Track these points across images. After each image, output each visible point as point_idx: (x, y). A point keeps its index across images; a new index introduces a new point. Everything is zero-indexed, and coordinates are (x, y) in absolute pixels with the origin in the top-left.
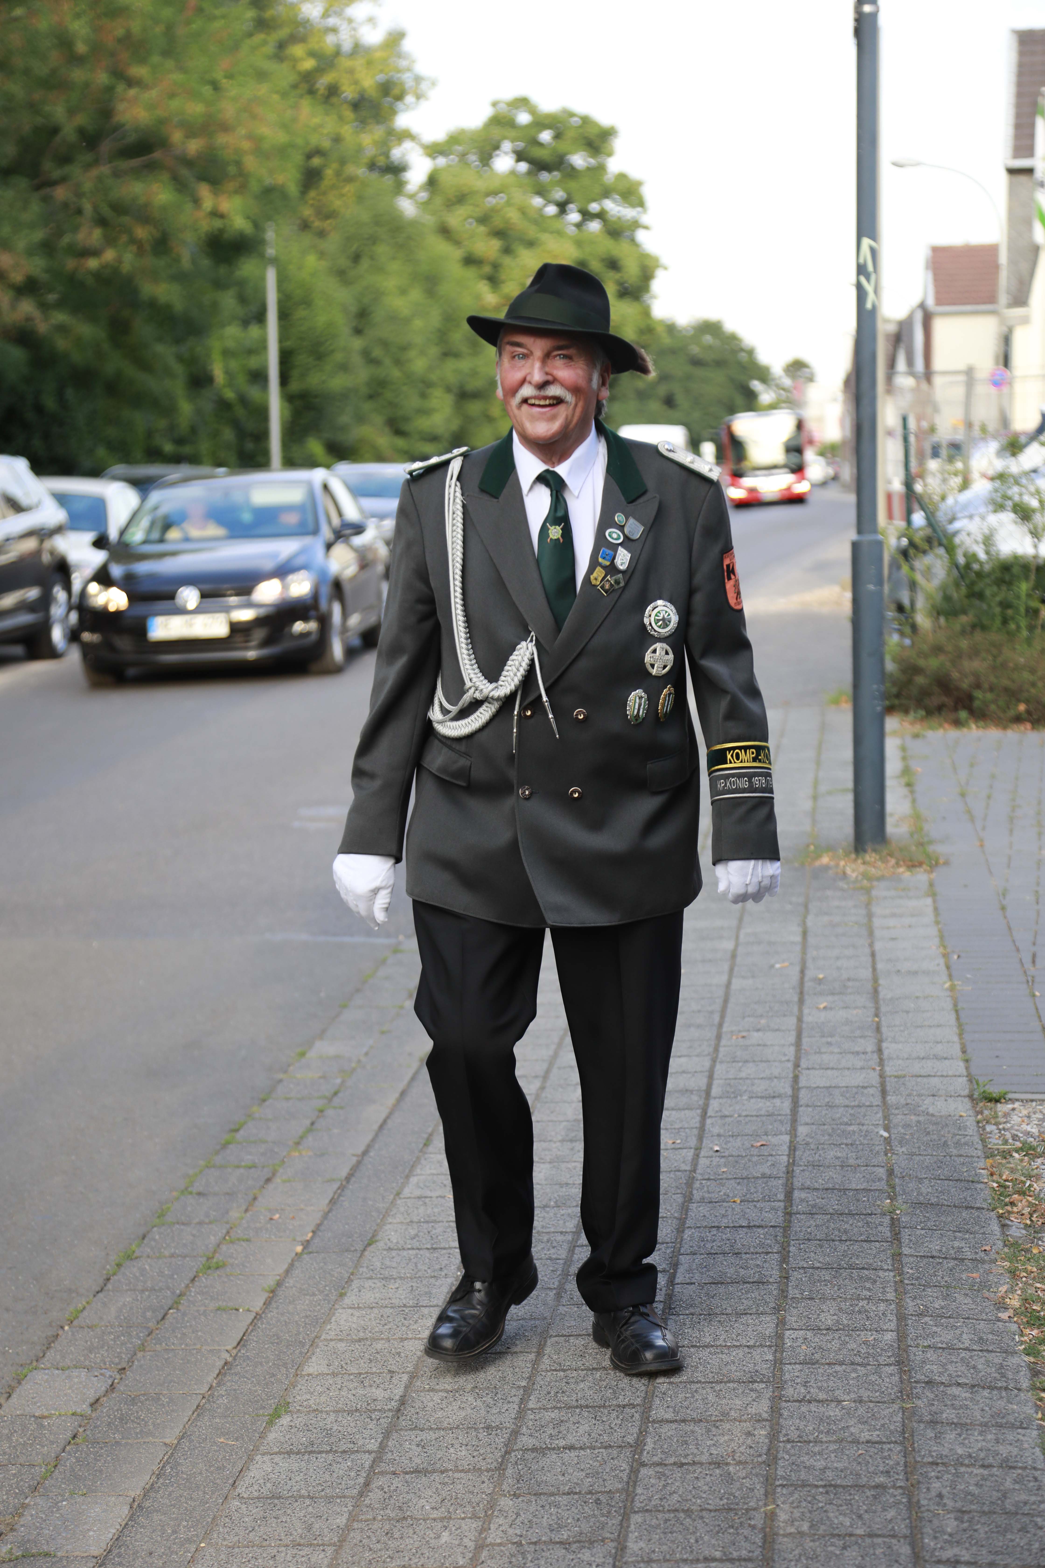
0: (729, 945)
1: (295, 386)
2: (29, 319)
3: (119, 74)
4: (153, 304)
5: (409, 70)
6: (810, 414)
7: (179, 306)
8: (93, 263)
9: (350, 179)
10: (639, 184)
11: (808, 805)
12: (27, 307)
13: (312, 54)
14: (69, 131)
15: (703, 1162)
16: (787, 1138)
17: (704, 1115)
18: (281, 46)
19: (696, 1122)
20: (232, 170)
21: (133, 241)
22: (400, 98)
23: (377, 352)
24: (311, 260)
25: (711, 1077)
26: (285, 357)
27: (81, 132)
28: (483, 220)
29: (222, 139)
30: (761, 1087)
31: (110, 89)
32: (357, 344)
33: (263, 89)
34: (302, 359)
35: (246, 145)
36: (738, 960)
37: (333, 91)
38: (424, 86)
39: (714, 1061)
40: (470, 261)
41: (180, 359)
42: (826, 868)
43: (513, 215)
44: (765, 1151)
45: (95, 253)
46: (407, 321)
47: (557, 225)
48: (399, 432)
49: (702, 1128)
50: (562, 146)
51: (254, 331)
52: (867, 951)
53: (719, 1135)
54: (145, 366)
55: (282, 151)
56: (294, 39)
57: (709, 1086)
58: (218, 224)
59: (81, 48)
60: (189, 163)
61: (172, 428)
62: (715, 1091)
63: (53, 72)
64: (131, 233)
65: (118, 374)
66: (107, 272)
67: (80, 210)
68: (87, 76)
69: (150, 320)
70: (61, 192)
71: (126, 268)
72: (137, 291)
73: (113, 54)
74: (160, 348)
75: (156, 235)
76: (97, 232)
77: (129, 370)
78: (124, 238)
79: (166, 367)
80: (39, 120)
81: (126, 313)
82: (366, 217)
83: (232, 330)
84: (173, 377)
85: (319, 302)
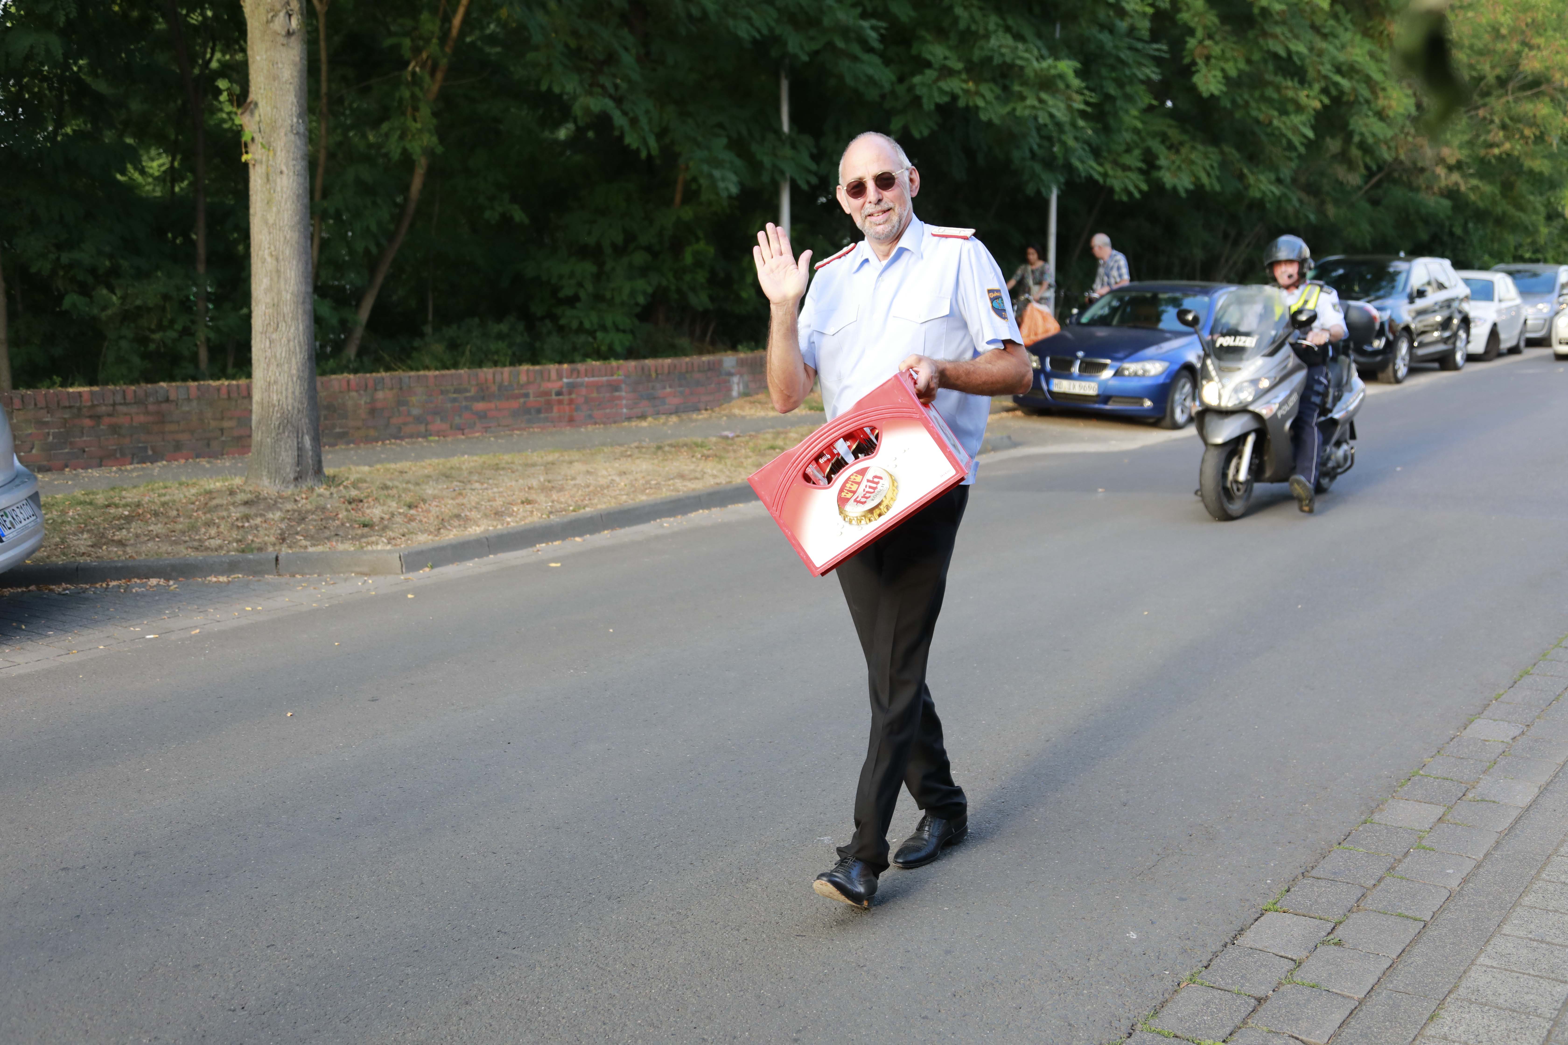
2: (1456, 184)
3: (1525, 44)
4: (1531, 172)
7: (1547, 173)
8: (1496, 151)
12: (1456, 177)
14: (1491, 78)
21: (1523, 136)
27: (1498, 78)
31: (1519, 53)
41: (1542, 204)
45: (1498, 145)
54: (1520, 208)
59: (1504, 31)
60: (1563, 91)
61: (1533, 243)
63: (1486, 46)
64: (1522, 133)
65: (1504, 213)
66: (1504, 156)
67: (1492, 121)
68: (1506, 46)
69: (1528, 181)
70: (1481, 113)
71: (1516, 153)
72: (1521, 166)
73: (1523, 32)
74: (1531, 198)
75: (1538, 133)
76: (1501, 134)
77: (1511, 210)
78: (1517, 136)
79: (1535, 208)
80: (1474, 74)
81: (1513, 178)
84: (1537, 214)
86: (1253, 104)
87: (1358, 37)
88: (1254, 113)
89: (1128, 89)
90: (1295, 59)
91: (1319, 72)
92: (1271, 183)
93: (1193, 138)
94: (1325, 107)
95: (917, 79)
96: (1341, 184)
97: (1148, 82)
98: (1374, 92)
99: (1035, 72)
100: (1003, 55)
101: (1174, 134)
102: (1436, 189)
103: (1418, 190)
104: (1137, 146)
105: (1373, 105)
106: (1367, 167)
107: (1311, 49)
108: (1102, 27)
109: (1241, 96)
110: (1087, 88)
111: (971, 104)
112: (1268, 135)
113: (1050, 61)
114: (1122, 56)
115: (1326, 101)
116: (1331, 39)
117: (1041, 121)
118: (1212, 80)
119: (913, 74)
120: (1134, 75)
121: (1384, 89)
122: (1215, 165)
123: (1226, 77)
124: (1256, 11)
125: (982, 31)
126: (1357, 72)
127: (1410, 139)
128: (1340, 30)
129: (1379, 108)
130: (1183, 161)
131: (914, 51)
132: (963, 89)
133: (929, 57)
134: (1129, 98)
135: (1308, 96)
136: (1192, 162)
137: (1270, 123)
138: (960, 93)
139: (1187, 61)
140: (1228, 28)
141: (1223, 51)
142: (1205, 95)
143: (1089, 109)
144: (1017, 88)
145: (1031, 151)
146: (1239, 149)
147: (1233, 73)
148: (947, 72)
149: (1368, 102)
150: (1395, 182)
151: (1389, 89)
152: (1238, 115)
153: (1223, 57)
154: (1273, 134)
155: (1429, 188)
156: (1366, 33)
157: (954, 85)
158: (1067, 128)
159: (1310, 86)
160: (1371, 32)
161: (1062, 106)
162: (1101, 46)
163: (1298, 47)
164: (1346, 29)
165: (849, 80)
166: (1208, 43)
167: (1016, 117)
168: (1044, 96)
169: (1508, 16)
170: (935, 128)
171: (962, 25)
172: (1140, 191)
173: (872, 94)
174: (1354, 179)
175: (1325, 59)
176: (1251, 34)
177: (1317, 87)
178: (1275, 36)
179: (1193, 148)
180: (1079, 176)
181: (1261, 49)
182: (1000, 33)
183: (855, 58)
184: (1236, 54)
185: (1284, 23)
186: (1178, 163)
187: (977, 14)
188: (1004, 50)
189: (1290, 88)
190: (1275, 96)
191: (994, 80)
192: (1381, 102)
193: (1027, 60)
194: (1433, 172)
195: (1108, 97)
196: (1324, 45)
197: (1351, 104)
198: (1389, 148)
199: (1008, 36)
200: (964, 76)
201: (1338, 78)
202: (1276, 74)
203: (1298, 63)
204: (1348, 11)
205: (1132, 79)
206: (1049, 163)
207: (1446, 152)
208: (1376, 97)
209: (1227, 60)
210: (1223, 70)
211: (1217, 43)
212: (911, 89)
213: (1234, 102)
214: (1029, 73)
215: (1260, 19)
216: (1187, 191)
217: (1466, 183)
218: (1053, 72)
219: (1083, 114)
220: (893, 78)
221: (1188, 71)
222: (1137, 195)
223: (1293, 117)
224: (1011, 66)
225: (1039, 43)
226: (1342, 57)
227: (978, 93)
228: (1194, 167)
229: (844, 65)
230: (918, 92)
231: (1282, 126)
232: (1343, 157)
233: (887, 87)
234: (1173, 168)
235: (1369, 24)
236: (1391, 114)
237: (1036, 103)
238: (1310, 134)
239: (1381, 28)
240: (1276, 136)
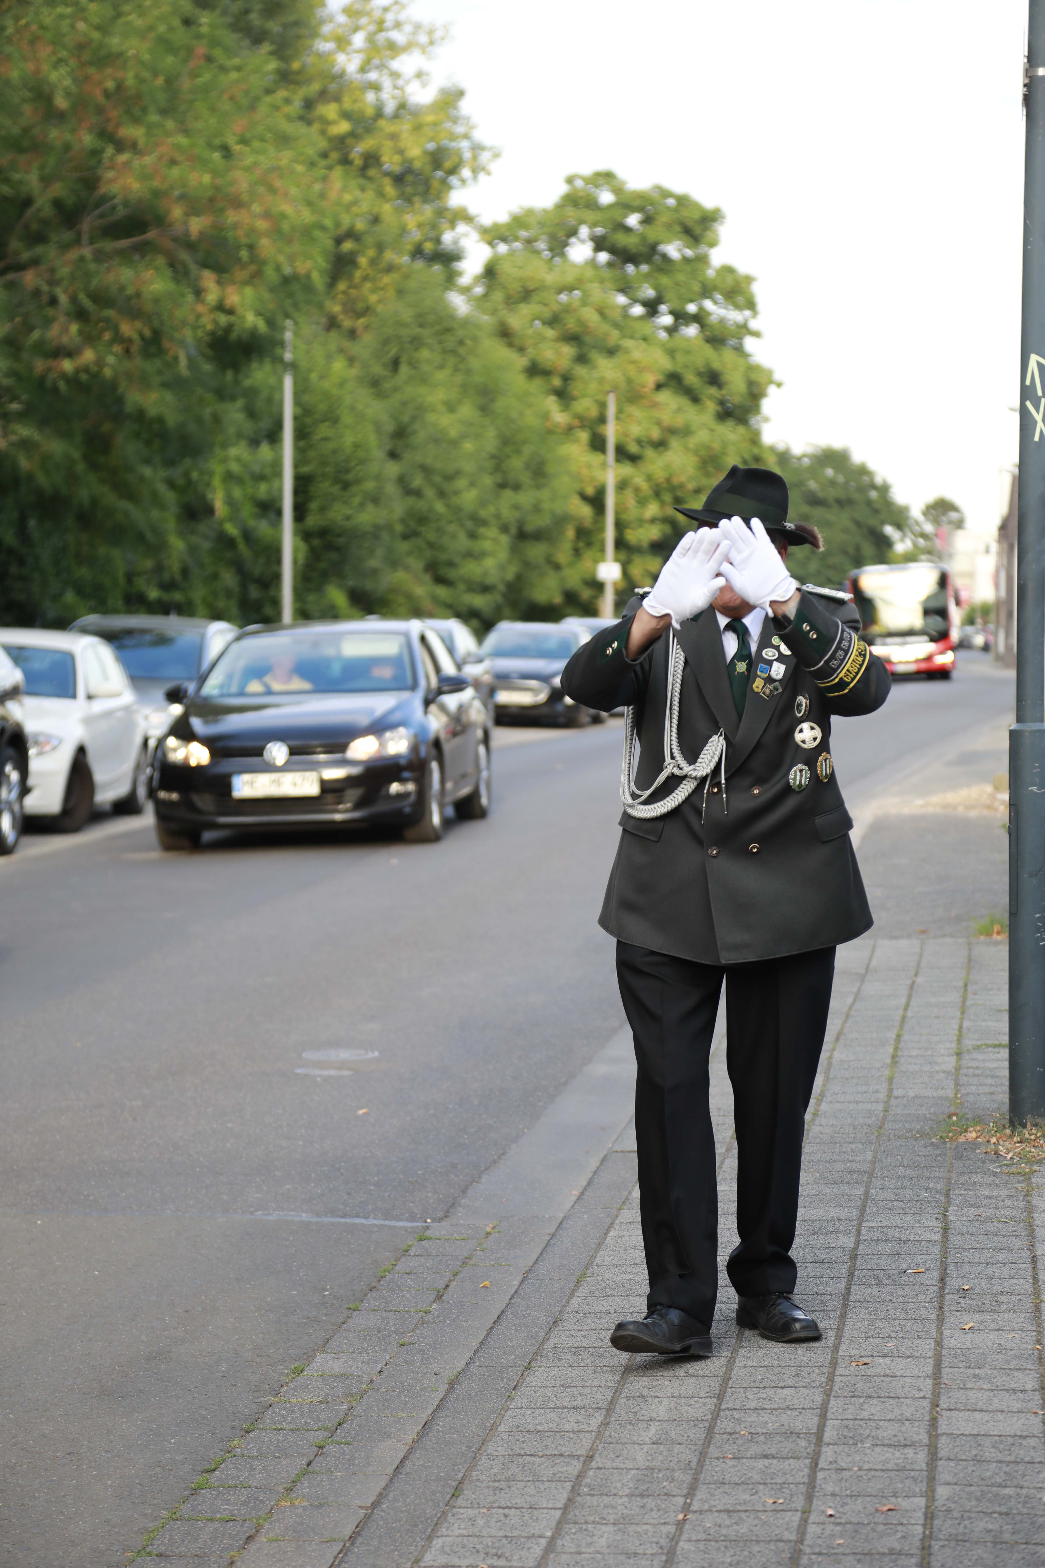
0: (849, 1242)
1: (312, 521)
3: (107, 135)
4: (140, 415)
5: (467, 136)
6: (956, 567)
7: (172, 419)
8: (67, 365)
9: (390, 268)
10: (749, 279)
11: (950, 1063)
13: (346, 115)
14: (43, 204)
15: (812, 1529)
16: (922, 1502)
17: (814, 1466)
18: (309, 104)
19: (803, 1475)
20: (244, 254)
21: (118, 338)
22: (453, 171)
23: (417, 481)
24: (339, 365)
25: (823, 1416)
26: (302, 484)
27: (57, 203)
28: (553, 321)
29: (232, 217)
30: (888, 1431)
31: (96, 153)
32: (393, 469)
33: (286, 157)
34: (324, 487)
35: (262, 225)
36: (859, 1261)
37: (371, 160)
38: (485, 156)
39: (828, 1394)
40: (535, 370)
41: (171, 484)
42: (974, 1145)
43: (590, 316)
44: (894, 1518)
45: (70, 353)
46: (455, 443)
47: (646, 328)
48: (440, 580)
49: (812, 1484)
50: (652, 234)
51: (265, 451)
52: (1027, 1255)
53: (833, 1495)
54: (128, 492)
55: (307, 233)
56: (324, 95)
57: (821, 1428)
58: (223, 319)
59: (61, 102)
60: (190, 246)
61: (159, 568)
62: (829, 1435)
63: (25, 131)
64: (116, 329)
65: (95, 502)
66: (84, 377)
67: (53, 300)
68: (68, 136)
69: (137, 435)
70: (30, 278)
71: (108, 372)
72: (120, 401)
73: (100, 110)
74: (147, 471)
76: (74, 328)
77: (108, 496)
78: (107, 336)
79: (155, 495)
80: (6, 189)
81: (106, 427)
82: (407, 315)
83: (238, 451)
84: (162, 507)
85: (347, 419)
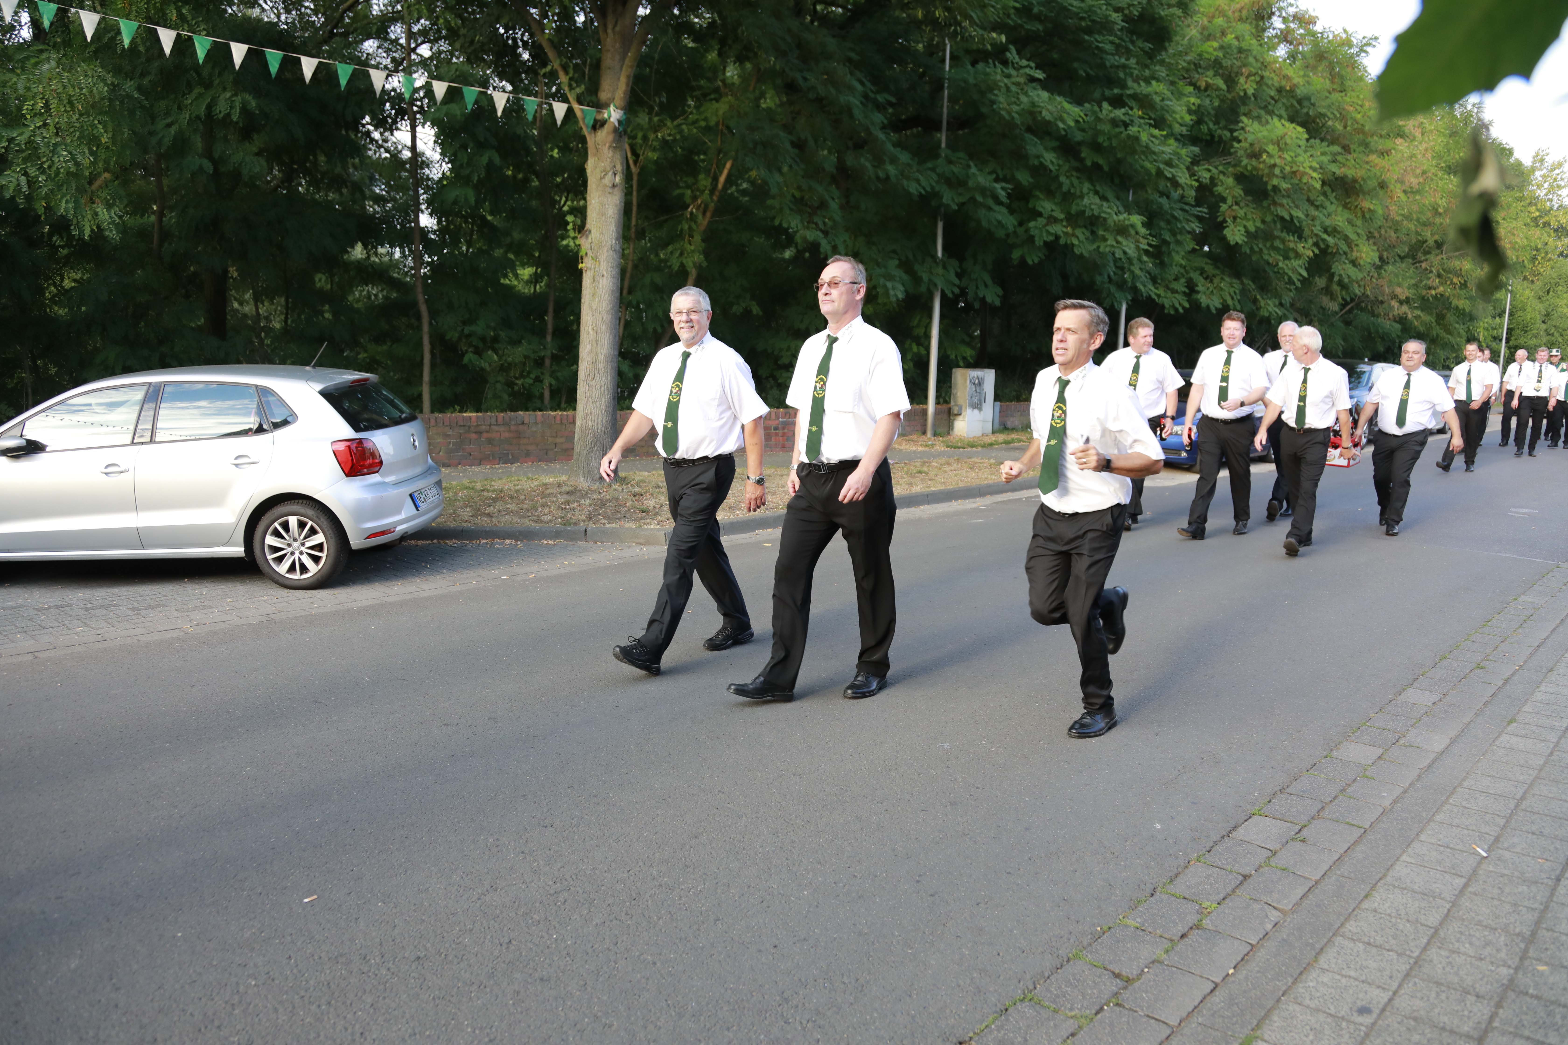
4: (1456, 308)
7: (1467, 309)
8: (1433, 292)
12: (1405, 308)
13: (1539, 210)
14: (1431, 242)
21: (1452, 283)
24: (1527, 292)
26: (1510, 331)
27: (1436, 242)
32: (1544, 326)
33: (1517, 224)
37: (1547, 224)
45: (1434, 289)
54: (1449, 332)
55: (1523, 248)
56: (1531, 204)
59: (1441, 210)
63: (1428, 219)
64: (1452, 280)
65: (1437, 335)
66: (1439, 296)
67: (1431, 272)
68: (1442, 221)
69: (1455, 314)
70: (1424, 265)
71: (1447, 294)
72: (1451, 303)
74: (1457, 326)
75: (1463, 282)
76: (1437, 280)
77: (1443, 334)
78: (1448, 283)
79: (1459, 333)
80: (1420, 238)
81: (1445, 311)
82: (1555, 275)
83: (1489, 320)
84: (1461, 337)
85: (1529, 309)
86: (1265, 251)
87: (1340, 208)
88: (1266, 257)
89: (1179, 237)
90: (1296, 221)
91: (1312, 231)
92: (1275, 306)
93: (1223, 273)
94: (1315, 255)
95: (1032, 224)
96: (1324, 309)
97: (1192, 233)
98: (1350, 247)
99: (1115, 222)
100: (1092, 210)
101: (1210, 269)
102: (1391, 316)
103: (1378, 316)
104: (1183, 276)
105: (1349, 256)
106: (1343, 299)
107: (1307, 216)
108: (1162, 194)
109: (1257, 245)
110: (1150, 234)
111: (1069, 242)
112: (1275, 273)
113: (1125, 215)
114: (1176, 214)
115: (1317, 251)
116: (1321, 209)
117: (1117, 255)
118: (1237, 232)
119: (1029, 221)
120: (1184, 227)
121: (1357, 245)
122: (1237, 292)
123: (1247, 231)
124: (1269, 187)
125: (1078, 193)
126: (1339, 233)
127: (1374, 280)
128: (1328, 204)
129: (1353, 258)
130: (1215, 288)
131: (1030, 205)
132: (1063, 232)
133: (1041, 209)
134: (1179, 243)
135: (1304, 247)
136: (1222, 289)
137: (1277, 264)
138: (1062, 234)
139: (1220, 219)
140: (1249, 198)
141: (1245, 214)
142: (1232, 243)
143: (1151, 249)
144: (1101, 232)
145: (1109, 276)
146: (1253, 281)
147: (1252, 229)
148: (1052, 220)
149: (1345, 253)
150: (1362, 310)
151: (1361, 246)
152: (1254, 258)
153: (1245, 218)
154: (1278, 272)
155: (1386, 314)
156: (1346, 206)
157: (1057, 229)
158: (1135, 261)
159: (1306, 241)
160: (1349, 206)
161: (1133, 246)
162: (1161, 207)
163: (1298, 214)
164: (1332, 203)
165: (984, 224)
166: (1235, 207)
167: (1100, 253)
168: (1120, 238)
169: (1444, 199)
170: (1043, 257)
171: (1065, 188)
172: (1184, 308)
173: (1000, 234)
174: (1334, 306)
175: (1317, 223)
176: (1265, 203)
177: (1310, 241)
178: (1282, 205)
179: (1222, 279)
180: (1142, 295)
181: (1272, 213)
182: (1091, 195)
183: (990, 209)
184: (1254, 216)
185: (1289, 197)
186: (1211, 289)
187: (1076, 182)
188: (1093, 207)
189: (1292, 241)
190: (1281, 246)
191: (1085, 227)
192: (1355, 254)
193: (1109, 214)
194: (1389, 304)
195: (1165, 242)
196: (1316, 213)
197: (1334, 254)
198: (1359, 286)
199: (1097, 197)
200: (1064, 223)
201: (1325, 236)
202: (1282, 231)
203: (1298, 225)
204: (1333, 191)
205: (1182, 231)
206: (1121, 285)
207: (1398, 291)
208: (1352, 251)
209: (1248, 220)
210: (1245, 227)
211: (1241, 208)
212: (1027, 230)
213: (1251, 249)
214: (1110, 222)
215: (1272, 193)
216: (1216, 309)
217: (1413, 313)
218: (1127, 222)
219: (1146, 252)
220: (1016, 223)
221: (1221, 226)
222: (1181, 310)
223: (1293, 261)
224: (1098, 218)
225: (1118, 203)
226: (1328, 222)
227: (1074, 235)
228: (1222, 293)
229: (982, 213)
230: (1032, 233)
231: (1285, 267)
232: (1327, 291)
233: (1011, 229)
234: (1208, 292)
235: (1348, 201)
236: (1362, 263)
237: (1114, 243)
238: (1305, 274)
239: (1356, 204)
240: (1281, 274)
